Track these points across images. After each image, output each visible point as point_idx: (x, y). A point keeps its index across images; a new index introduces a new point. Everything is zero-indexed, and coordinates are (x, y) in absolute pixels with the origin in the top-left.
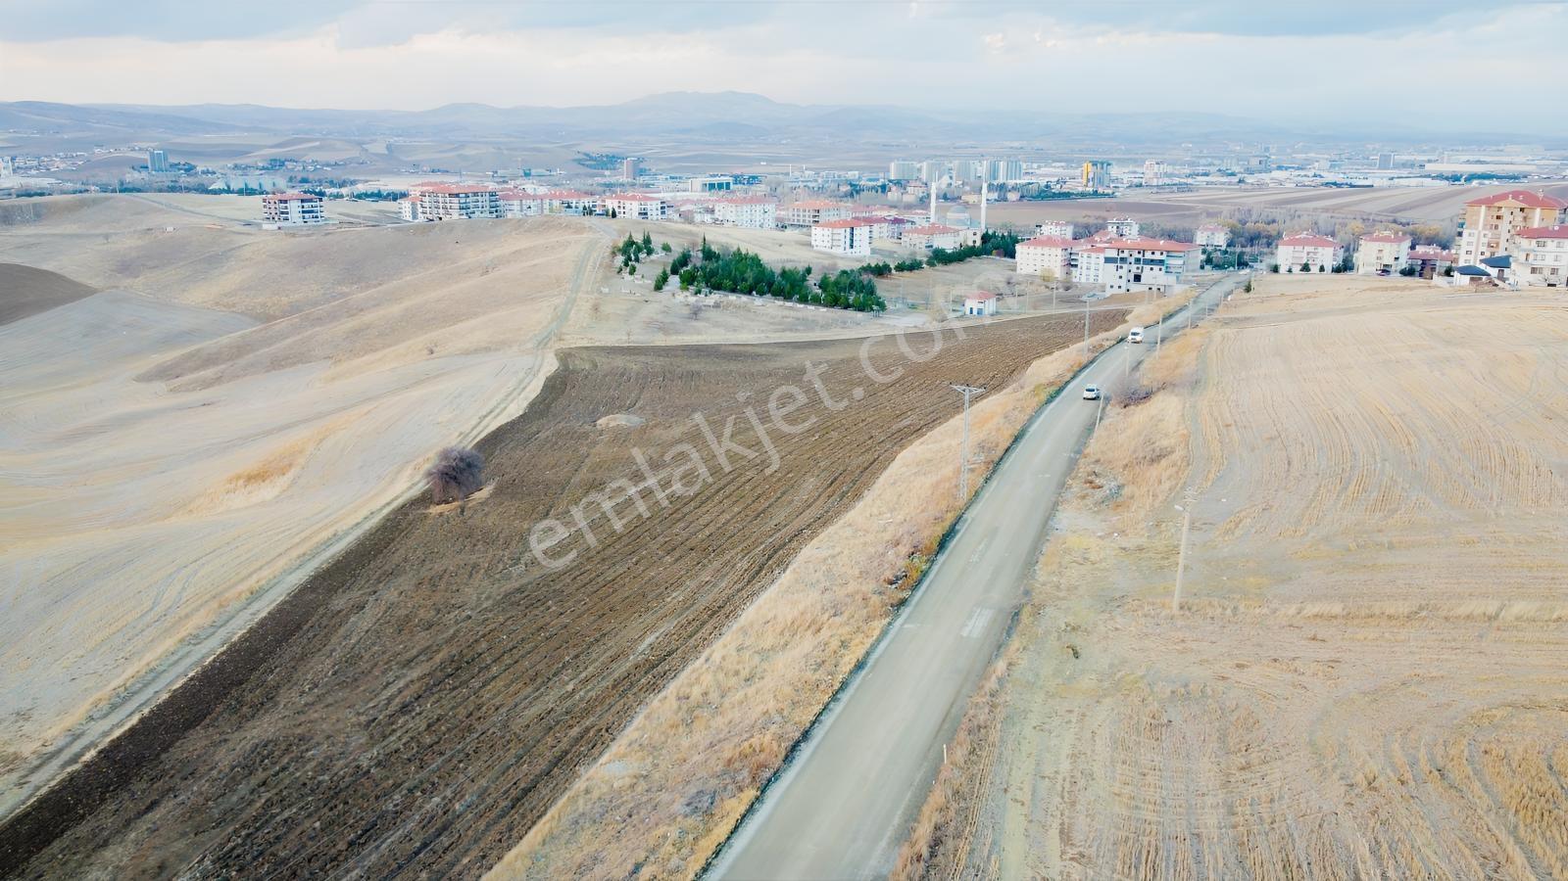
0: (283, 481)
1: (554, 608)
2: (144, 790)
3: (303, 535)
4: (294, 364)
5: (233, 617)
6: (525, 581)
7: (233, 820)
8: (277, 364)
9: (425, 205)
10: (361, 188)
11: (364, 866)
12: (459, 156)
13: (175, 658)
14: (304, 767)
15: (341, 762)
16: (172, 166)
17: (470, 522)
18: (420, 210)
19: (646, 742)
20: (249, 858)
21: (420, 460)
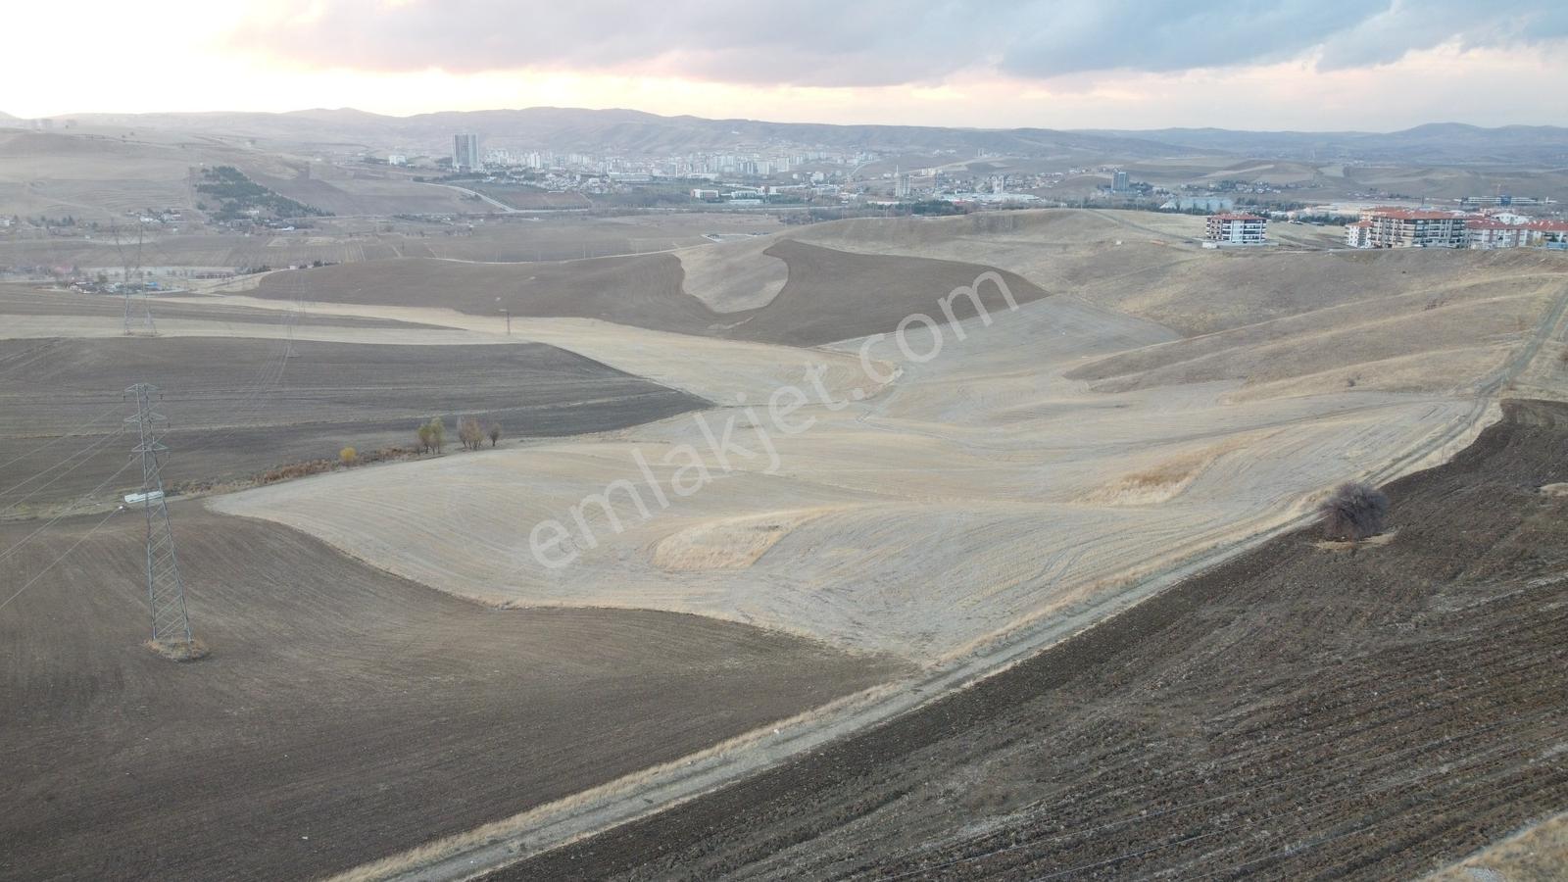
0: (1176, 488)
1: (1442, 679)
2: (1004, 729)
3: (1185, 541)
4: (1208, 379)
5: (1107, 601)
6: (1411, 641)
7: (1071, 780)
8: (1192, 377)
9: (1375, 230)
10: (1308, 211)
11: (1181, 869)
12: (1425, 181)
13: (1051, 623)
14: (1142, 755)
15: (1178, 763)
16: (1132, 185)
17: (1360, 566)
18: (1369, 236)
19: (1531, 862)
20: (1078, 818)
21: (1318, 492)
